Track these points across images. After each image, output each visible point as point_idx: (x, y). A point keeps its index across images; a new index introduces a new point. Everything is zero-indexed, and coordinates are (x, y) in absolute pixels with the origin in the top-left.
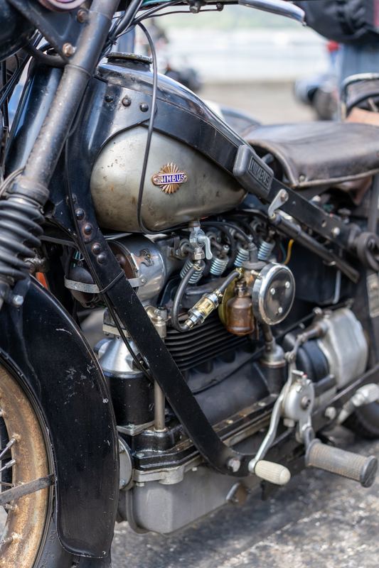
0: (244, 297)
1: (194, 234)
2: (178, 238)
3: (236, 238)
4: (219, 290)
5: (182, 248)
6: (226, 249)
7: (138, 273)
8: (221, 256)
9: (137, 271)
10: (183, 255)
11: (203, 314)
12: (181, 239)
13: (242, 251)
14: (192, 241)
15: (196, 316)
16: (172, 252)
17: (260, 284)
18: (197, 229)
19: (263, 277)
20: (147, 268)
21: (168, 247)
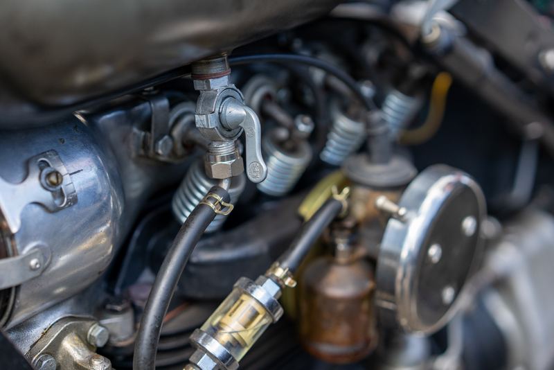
0: (350, 263)
1: (210, 100)
2: (164, 103)
3: (327, 88)
4: (286, 264)
5: (176, 132)
6: (304, 127)
7: (17, 240)
8: (289, 145)
9: (12, 236)
10: (180, 150)
11: (235, 344)
12: (172, 105)
13: (343, 123)
14: (205, 121)
15: (211, 356)
16: (145, 145)
17: (403, 235)
18: (220, 84)
19: (411, 215)
20: (50, 217)
21: (135, 130)
